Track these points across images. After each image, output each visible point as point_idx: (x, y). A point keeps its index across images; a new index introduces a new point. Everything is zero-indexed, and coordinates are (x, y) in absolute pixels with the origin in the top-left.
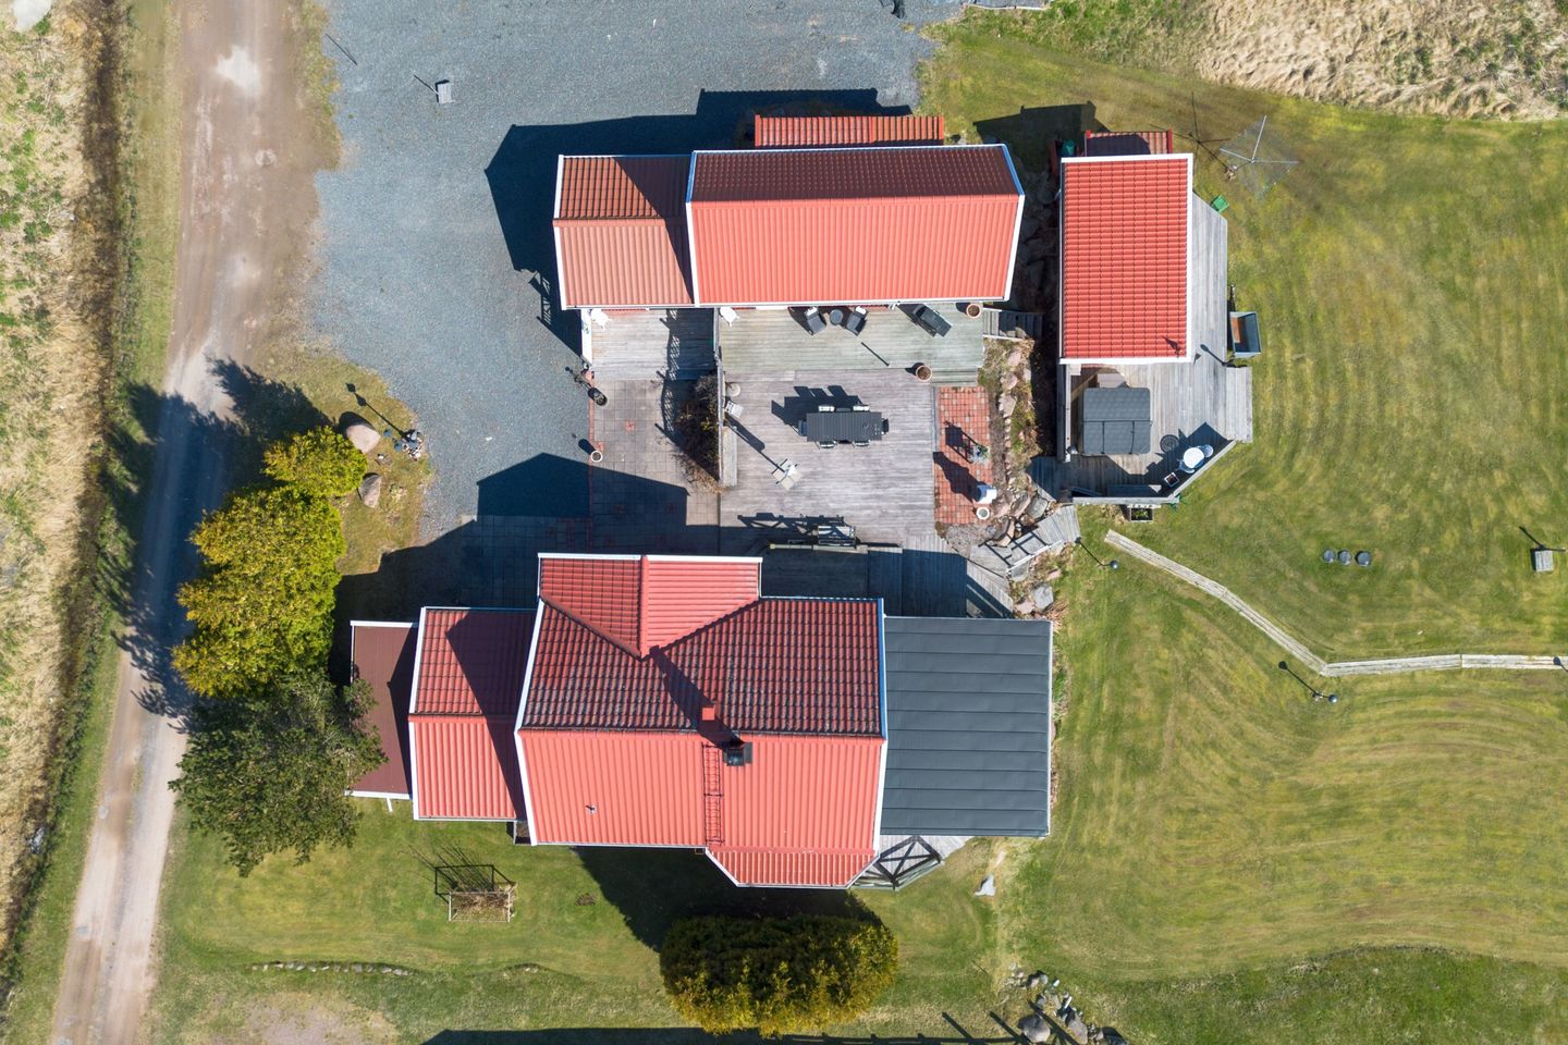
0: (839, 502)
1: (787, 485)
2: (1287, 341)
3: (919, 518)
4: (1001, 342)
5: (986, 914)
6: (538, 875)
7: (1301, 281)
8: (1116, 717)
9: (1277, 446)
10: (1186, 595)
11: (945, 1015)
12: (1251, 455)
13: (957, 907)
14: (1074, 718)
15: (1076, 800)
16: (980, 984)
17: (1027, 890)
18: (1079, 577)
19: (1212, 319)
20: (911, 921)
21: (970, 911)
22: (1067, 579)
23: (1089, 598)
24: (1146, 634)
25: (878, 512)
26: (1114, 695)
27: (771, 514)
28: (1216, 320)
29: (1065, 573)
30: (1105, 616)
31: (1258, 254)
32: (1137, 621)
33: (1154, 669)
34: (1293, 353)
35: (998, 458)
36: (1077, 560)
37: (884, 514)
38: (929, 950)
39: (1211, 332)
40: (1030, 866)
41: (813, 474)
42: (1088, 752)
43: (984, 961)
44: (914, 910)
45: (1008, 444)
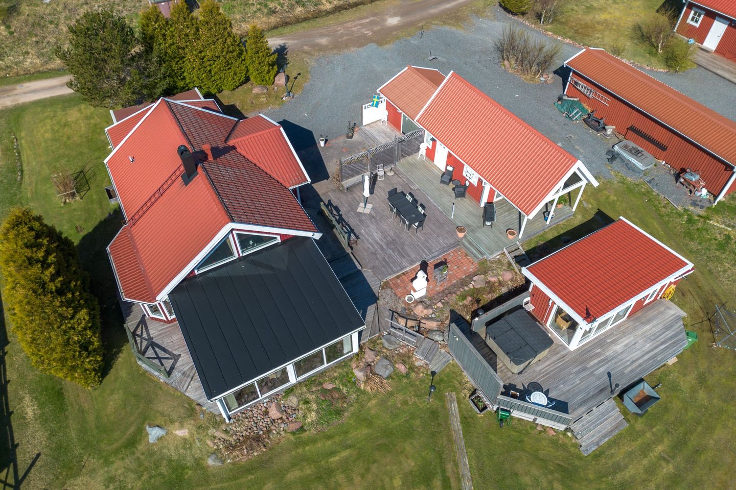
0: (367, 233)
1: (360, 210)
2: (667, 442)
3: (383, 269)
4: (510, 264)
5: (132, 443)
6: (90, 206)
7: (709, 429)
8: (330, 472)
9: (600, 478)
10: (449, 473)
11: (38, 455)
12: (577, 463)
13: (132, 419)
14: (313, 441)
15: (251, 477)
16: (71, 468)
17: (163, 476)
18: (411, 389)
19: (629, 369)
20: (112, 394)
21: (132, 430)
22: (405, 380)
23: (402, 404)
24: (402, 459)
25: (374, 251)
26: (345, 461)
27: (340, 211)
28: (632, 371)
29: (407, 376)
30: (397, 423)
31: (694, 391)
32: (408, 448)
33: (382, 480)
34: (664, 451)
35: (447, 292)
36: (422, 381)
37: (374, 254)
38: (91, 418)
39: (622, 373)
40: (184, 468)
41: (373, 217)
42: (294, 465)
43: (92, 462)
44: (121, 392)
45: (458, 293)
